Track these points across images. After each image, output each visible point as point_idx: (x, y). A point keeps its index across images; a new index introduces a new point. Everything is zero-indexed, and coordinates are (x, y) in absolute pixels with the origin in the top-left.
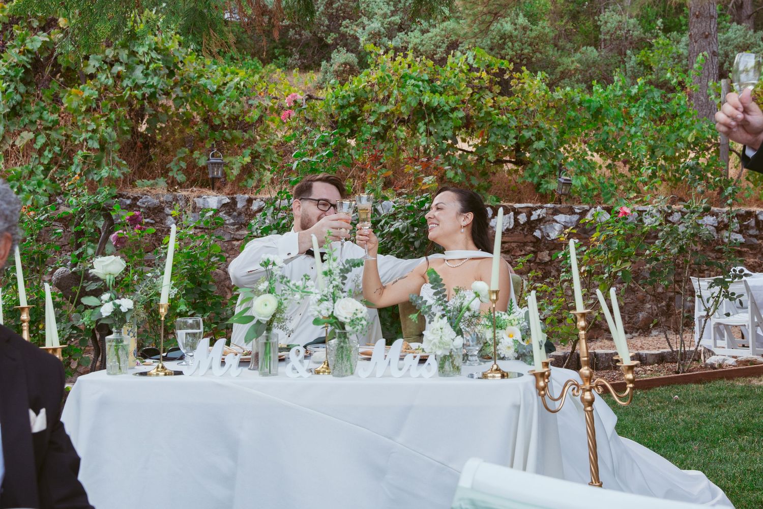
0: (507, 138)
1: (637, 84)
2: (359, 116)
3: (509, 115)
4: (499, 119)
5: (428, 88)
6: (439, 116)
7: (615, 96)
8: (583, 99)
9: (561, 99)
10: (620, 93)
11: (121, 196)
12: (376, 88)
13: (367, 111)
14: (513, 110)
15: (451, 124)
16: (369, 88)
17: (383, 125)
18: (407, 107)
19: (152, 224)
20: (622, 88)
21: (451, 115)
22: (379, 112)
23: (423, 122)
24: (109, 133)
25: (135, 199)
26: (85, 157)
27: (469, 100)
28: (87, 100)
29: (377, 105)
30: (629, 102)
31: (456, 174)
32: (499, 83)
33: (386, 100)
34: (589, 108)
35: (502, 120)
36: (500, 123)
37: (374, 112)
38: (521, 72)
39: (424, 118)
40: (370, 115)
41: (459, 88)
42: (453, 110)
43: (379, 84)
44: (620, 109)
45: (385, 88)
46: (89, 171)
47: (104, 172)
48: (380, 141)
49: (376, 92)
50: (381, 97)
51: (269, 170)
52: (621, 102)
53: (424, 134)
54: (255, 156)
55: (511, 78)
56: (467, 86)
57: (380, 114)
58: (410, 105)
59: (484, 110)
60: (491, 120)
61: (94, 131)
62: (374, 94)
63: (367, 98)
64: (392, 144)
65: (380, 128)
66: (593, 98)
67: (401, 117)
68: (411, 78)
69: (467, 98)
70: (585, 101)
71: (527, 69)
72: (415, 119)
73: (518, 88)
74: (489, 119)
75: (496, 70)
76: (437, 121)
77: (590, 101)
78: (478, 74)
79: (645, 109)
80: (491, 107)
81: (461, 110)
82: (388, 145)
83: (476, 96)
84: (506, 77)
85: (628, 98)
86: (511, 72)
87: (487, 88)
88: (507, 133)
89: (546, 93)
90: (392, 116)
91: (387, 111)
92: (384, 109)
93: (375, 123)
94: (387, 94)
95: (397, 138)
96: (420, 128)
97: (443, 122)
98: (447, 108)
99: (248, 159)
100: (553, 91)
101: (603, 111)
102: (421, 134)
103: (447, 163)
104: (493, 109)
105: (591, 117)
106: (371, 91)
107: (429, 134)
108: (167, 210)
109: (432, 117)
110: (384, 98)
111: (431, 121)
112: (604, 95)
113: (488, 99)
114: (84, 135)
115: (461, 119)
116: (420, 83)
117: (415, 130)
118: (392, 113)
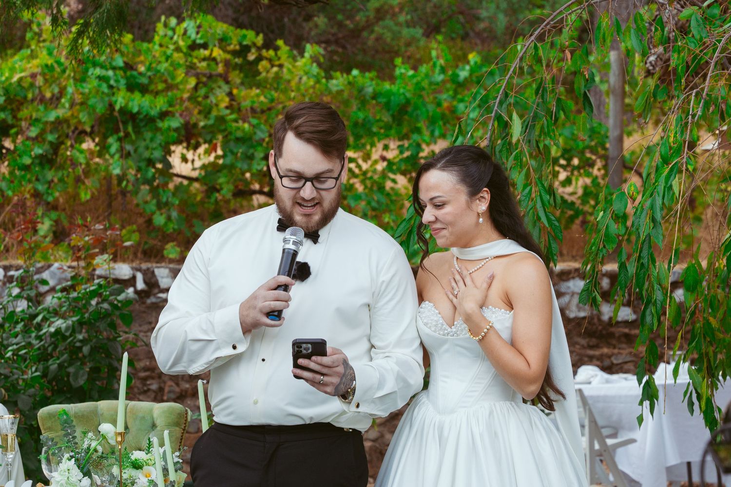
0: (250, 158)
1: (468, 62)
2: (12, 126)
3: (254, 121)
4: (238, 129)
5: (123, 82)
6: (142, 124)
7: (431, 84)
8: (379, 89)
9: (342, 91)
10: (439, 78)
12: (40, 81)
13: (26, 119)
14: (263, 112)
15: (160, 138)
16: (29, 80)
17: (51, 143)
18: (89, 114)
20: (443, 70)
21: (160, 124)
22: (44, 119)
23: (115, 137)
27: (189, 99)
29: (41, 108)
30: (456, 92)
31: (169, 218)
32: (241, 68)
33: (55, 100)
34: (387, 106)
35: (243, 130)
36: (239, 134)
37: (37, 120)
38: (276, 49)
39: (117, 131)
40: (30, 125)
41: (173, 78)
42: (164, 115)
43: (44, 75)
44: (439, 105)
45: (54, 82)
48: (47, 166)
49: (40, 88)
50: (48, 95)
52: (440, 92)
53: (117, 156)
55: (260, 58)
56: (187, 74)
57: (46, 123)
58: (94, 110)
59: (214, 113)
60: (225, 130)
62: (37, 91)
63: (25, 98)
64: (65, 173)
65: (47, 146)
66: (394, 88)
67: (80, 128)
68: (95, 65)
69: (186, 96)
70: (381, 94)
71: (286, 43)
72: (103, 130)
73: (271, 75)
74: (222, 127)
75: (234, 46)
76: (138, 132)
77: (389, 94)
78: (207, 53)
79: (479, 106)
80: (227, 108)
81: (177, 115)
82: (60, 174)
83: (202, 91)
84: (251, 57)
85: (454, 86)
86: (259, 49)
87: (220, 75)
88: (251, 151)
89: (318, 82)
90: (65, 126)
91: (57, 118)
92: (52, 116)
93: (39, 139)
94: (56, 90)
95: (74, 164)
96: (110, 146)
97: (148, 135)
98: (153, 113)
100: (329, 77)
101: (410, 109)
102: (112, 156)
103: (154, 201)
104: (228, 111)
105: (390, 119)
106: (32, 85)
107: (125, 155)
109: (130, 129)
110: (53, 95)
111: (127, 135)
112: (415, 81)
113: (220, 97)
115: (176, 130)
116: (110, 73)
117: (103, 148)
118: (66, 121)
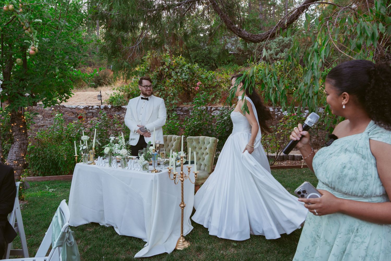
11: (179, 107)
19: (186, 114)
24: (176, 91)
25: (182, 108)
26: (170, 98)
28: (171, 83)
46: (171, 101)
47: (174, 102)
51: (219, 99)
54: (216, 95)
61: (172, 91)
99: (214, 96)
108: (190, 111)
114: (170, 92)
